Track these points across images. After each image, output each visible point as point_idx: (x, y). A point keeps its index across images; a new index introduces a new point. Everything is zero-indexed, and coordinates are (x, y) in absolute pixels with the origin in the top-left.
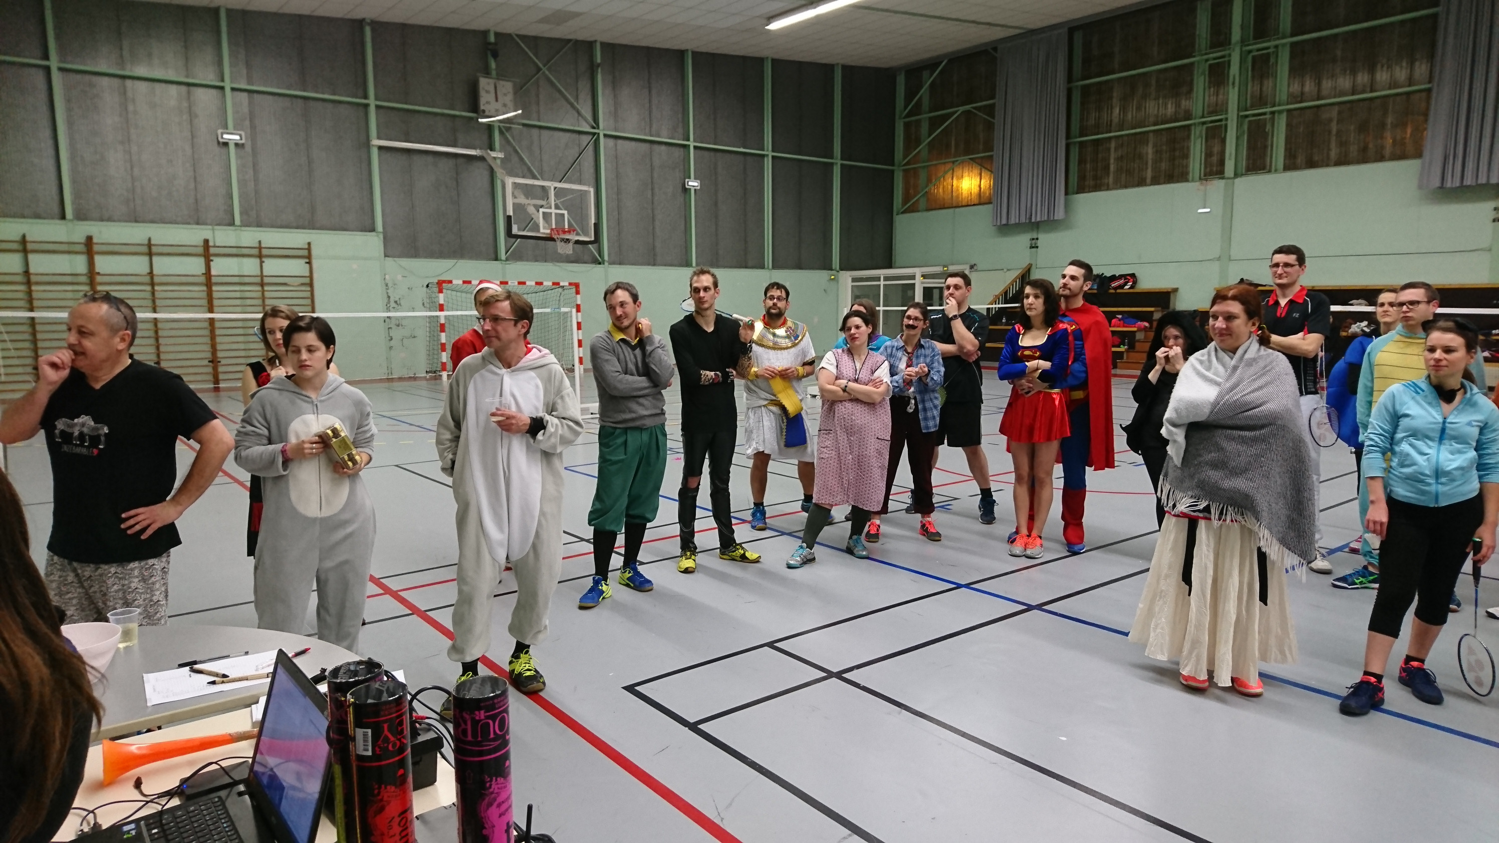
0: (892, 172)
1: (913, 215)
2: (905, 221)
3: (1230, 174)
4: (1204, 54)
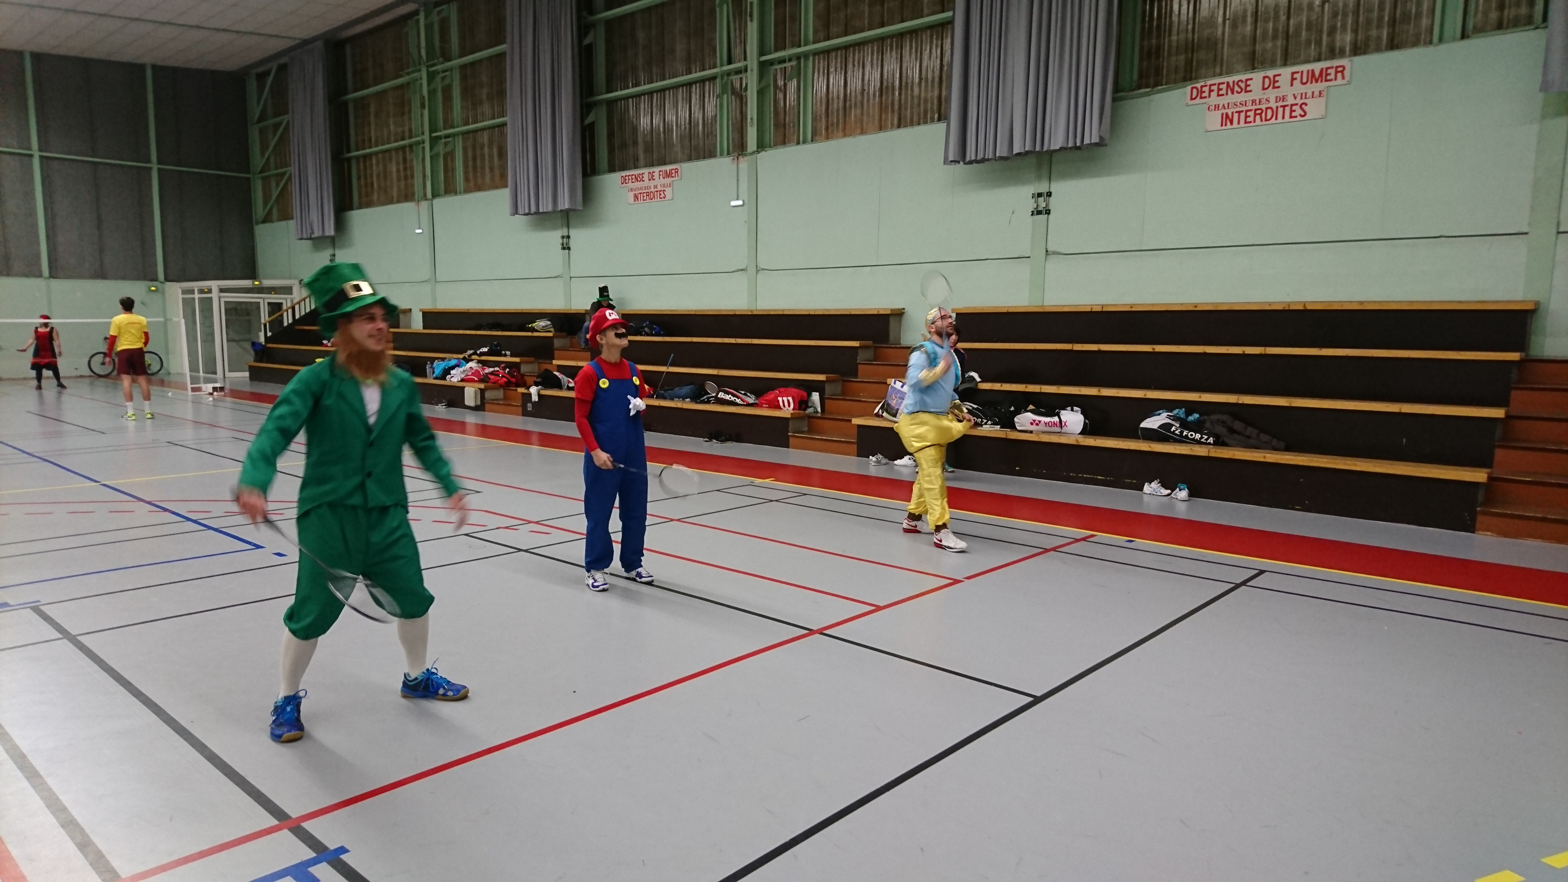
0: (248, 180)
1: (267, 225)
2: (261, 231)
3: (429, 195)
4: (408, 74)
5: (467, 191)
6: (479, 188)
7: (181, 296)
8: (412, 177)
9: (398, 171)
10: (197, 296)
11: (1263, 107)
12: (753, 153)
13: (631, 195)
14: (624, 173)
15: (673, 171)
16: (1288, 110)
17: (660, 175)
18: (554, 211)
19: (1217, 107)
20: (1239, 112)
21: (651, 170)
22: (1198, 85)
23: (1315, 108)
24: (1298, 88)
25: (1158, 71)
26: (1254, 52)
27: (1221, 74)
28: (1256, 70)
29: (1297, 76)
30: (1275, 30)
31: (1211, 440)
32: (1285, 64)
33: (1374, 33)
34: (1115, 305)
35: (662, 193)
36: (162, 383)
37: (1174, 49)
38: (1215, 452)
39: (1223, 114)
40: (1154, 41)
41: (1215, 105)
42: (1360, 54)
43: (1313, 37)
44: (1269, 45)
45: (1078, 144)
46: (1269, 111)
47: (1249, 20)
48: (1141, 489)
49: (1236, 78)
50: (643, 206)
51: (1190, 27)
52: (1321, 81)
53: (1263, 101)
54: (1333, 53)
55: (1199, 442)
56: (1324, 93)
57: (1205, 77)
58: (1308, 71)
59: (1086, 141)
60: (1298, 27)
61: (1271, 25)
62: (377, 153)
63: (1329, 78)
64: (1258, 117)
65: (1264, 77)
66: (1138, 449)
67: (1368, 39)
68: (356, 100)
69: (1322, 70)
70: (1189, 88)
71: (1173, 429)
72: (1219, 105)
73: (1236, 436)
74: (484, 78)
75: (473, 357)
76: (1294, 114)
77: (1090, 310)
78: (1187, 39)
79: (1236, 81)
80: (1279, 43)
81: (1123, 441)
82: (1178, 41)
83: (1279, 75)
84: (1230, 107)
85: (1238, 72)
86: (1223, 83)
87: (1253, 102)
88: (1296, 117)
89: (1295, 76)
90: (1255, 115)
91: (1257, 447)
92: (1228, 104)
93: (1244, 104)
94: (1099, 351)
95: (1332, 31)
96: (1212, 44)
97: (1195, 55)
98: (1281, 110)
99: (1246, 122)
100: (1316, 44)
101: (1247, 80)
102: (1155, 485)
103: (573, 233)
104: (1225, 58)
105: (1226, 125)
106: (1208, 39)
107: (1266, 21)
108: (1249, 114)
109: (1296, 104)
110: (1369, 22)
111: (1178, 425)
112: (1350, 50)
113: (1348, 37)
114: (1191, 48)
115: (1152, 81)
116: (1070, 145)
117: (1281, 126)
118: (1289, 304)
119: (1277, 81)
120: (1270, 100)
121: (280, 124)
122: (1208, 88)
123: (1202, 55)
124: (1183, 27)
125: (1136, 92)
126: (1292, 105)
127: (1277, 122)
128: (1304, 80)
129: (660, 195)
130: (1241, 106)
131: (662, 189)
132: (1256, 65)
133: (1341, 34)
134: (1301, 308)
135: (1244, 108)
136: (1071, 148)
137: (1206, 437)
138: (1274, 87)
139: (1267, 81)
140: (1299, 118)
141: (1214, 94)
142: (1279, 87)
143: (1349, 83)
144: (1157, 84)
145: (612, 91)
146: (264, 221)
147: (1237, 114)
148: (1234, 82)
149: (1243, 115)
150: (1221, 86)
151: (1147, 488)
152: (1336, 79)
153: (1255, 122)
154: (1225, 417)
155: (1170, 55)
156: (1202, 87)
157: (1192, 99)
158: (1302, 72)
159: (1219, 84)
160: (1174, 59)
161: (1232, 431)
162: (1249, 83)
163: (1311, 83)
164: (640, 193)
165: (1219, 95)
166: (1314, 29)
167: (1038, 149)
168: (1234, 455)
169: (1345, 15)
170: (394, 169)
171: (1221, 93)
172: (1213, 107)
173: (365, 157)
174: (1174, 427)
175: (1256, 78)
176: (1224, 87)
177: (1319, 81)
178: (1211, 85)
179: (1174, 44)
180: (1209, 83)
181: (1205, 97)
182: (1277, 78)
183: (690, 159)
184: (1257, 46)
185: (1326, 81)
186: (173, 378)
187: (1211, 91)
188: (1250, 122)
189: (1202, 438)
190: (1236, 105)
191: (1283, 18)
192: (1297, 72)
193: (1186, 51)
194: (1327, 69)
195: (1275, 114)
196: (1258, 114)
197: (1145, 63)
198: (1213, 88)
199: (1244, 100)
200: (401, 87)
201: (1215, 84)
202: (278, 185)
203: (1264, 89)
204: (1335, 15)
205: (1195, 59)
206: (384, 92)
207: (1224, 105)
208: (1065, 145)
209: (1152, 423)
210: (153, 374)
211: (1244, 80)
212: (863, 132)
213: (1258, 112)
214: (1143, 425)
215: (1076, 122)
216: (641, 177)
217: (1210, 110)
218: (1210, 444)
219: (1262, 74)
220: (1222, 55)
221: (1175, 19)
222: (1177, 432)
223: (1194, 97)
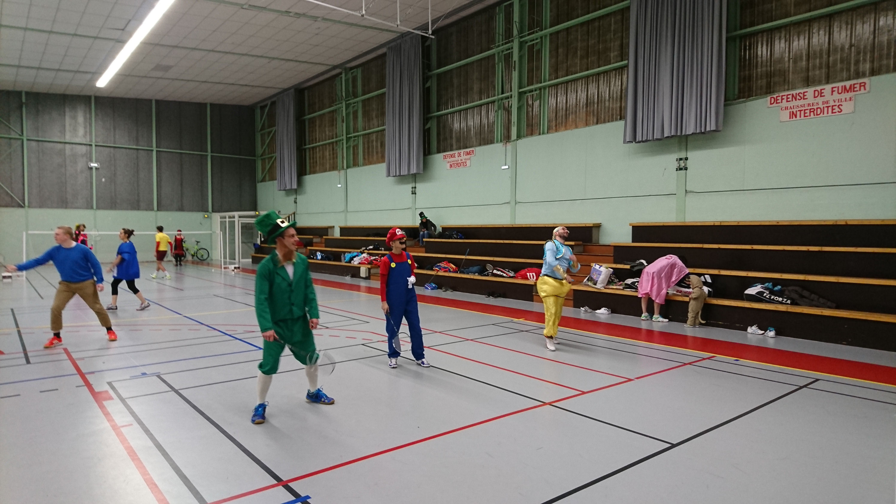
0: (255, 160)
1: (263, 183)
2: (260, 186)
3: (345, 167)
4: (336, 105)
5: (364, 164)
6: (370, 163)
7: (219, 220)
8: (337, 158)
9: (330, 155)
10: (227, 220)
11: (815, 107)
12: (514, 140)
13: (448, 165)
14: (445, 154)
15: (471, 152)
16: (830, 109)
17: (464, 154)
18: (409, 175)
19: (786, 108)
20: (800, 111)
21: (459, 151)
22: (775, 96)
23: (847, 107)
24: (836, 96)
25: (750, 89)
26: (808, 77)
27: (788, 90)
28: (810, 87)
29: (836, 89)
30: (821, 64)
31: (789, 302)
32: (828, 83)
33: (885, 62)
34: (728, 222)
35: (464, 163)
36: (208, 264)
37: (759, 77)
38: (791, 309)
39: (790, 112)
40: (747, 73)
41: (785, 107)
42: (876, 75)
43: (845, 66)
44: (817, 72)
45: (703, 131)
46: (819, 110)
47: (804, 58)
48: (746, 330)
49: (798, 91)
50: (455, 170)
51: (769, 64)
52: (851, 92)
53: (815, 104)
54: (858, 75)
55: (781, 303)
56: (854, 98)
57: (779, 92)
58: (842, 86)
59: (708, 129)
60: (835, 61)
61: (818, 60)
62: (319, 146)
63: (855, 89)
64: (812, 113)
65: (815, 91)
66: (743, 306)
67: (881, 66)
68: (310, 119)
69: (851, 86)
70: (769, 98)
71: (765, 295)
72: (788, 107)
73: (804, 299)
74: (374, 106)
75: (365, 251)
76: (834, 111)
77: (713, 225)
78: (767, 71)
79: (797, 94)
80: (824, 71)
81: (734, 301)
82: (761, 71)
83: (824, 89)
84: (795, 108)
85: (799, 88)
86: (790, 95)
87: (808, 105)
88: (835, 113)
89: (834, 89)
90: (810, 112)
91: (817, 306)
92: (794, 106)
93: (803, 106)
94: (719, 249)
95: (857, 62)
96: (783, 73)
97: (772, 79)
98: (826, 109)
99: (805, 116)
100: (846, 71)
101: (804, 93)
102: (754, 328)
103: (418, 185)
104: (791, 80)
105: (792, 118)
106: (780, 70)
107: (815, 59)
108: (806, 111)
109: (835, 105)
110: (881, 57)
111: (768, 293)
112: (869, 73)
113: (868, 66)
114: (769, 75)
115: (746, 94)
116: (698, 131)
117: (826, 118)
118: (836, 221)
119: (823, 93)
120: (819, 103)
121: (271, 132)
122: (781, 97)
123: (776, 79)
124: (764, 64)
125: (737, 101)
126: (833, 106)
127: (823, 116)
128: (840, 91)
129: (464, 164)
130: (801, 107)
131: (465, 161)
132: (810, 84)
133: (863, 64)
134: (844, 223)
135: (803, 108)
136: (699, 133)
137: (786, 300)
138: (821, 96)
139: (816, 92)
140: (837, 113)
141: (784, 101)
142: (824, 96)
143: (869, 92)
144: (749, 96)
145: (440, 111)
146: (262, 181)
147: (799, 112)
148: (796, 94)
149: (802, 112)
150: (789, 96)
151: (750, 330)
152: (860, 90)
153: (810, 116)
154: (797, 288)
155: (757, 79)
156: (777, 97)
157: (771, 104)
158: (838, 87)
159: (787, 95)
160: (760, 82)
161: (802, 296)
162: (805, 94)
163: (844, 93)
164: (453, 164)
165: (787, 101)
166: (845, 62)
167: (679, 134)
168: (803, 311)
169: (865, 53)
170: (328, 154)
171: (789, 100)
172: (784, 108)
173: (313, 148)
174: (765, 294)
175: (810, 91)
176: (790, 97)
177: (850, 91)
178: (782, 96)
179: (759, 73)
180: (781, 94)
181: (779, 103)
182: (823, 91)
183: (480, 145)
184: (810, 74)
185: (854, 91)
186: (214, 262)
187: (782, 99)
188: (807, 116)
189: (783, 300)
190: (798, 106)
191: (825, 56)
192: (835, 87)
193: (767, 77)
194: (854, 84)
195: (822, 111)
196: (812, 112)
197: (742, 85)
198: (783, 97)
199: (803, 104)
200: (333, 111)
201: (785, 95)
202: (269, 163)
203: (815, 97)
204: (858, 53)
205: (772, 81)
206: (324, 114)
207: (791, 107)
208: (695, 132)
209: (752, 291)
210: (204, 260)
211: (802, 92)
212: (576, 127)
213: (812, 110)
214: (747, 292)
215: (701, 119)
216: (454, 155)
217: (783, 110)
218: (788, 304)
219: (814, 89)
220: (789, 78)
221: (759, 59)
222: (767, 297)
223: (772, 103)
